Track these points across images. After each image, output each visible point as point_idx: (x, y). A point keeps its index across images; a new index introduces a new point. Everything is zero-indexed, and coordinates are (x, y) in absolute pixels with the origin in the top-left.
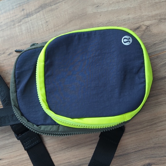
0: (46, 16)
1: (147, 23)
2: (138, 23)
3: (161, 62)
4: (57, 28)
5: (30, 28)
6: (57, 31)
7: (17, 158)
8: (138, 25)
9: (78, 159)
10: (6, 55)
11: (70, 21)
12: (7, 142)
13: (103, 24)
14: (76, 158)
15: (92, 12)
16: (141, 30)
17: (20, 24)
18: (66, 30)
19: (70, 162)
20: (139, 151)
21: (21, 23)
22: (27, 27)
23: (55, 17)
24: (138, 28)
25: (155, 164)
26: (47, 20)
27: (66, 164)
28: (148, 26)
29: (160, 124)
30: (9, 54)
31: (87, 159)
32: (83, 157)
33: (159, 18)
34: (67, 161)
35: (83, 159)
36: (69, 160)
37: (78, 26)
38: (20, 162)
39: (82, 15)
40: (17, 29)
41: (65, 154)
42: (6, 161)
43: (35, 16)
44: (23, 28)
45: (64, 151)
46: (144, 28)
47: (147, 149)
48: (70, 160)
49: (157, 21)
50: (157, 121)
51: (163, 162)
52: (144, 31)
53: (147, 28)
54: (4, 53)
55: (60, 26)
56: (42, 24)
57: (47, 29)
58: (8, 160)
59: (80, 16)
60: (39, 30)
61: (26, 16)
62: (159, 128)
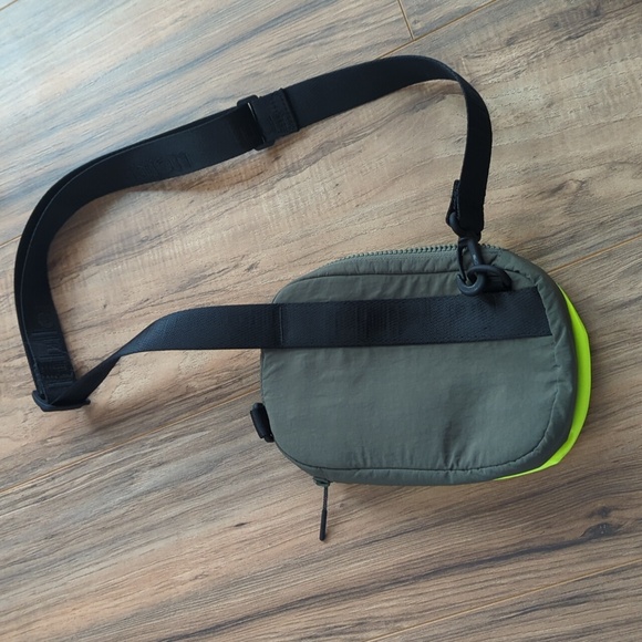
0: (333, 170)
1: (581, 174)
2: (559, 176)
4: (364, 198)
5: (297, 203)
6: (364, 205)
7: (284, 518)
8: (558, 181)
10: (240, 270)
11: (394, 181)
12: (257, 480)
14: (426, 508)
15: (446, 156)
16: (567, 191)
17: (270, 192)
18: (386, 202)
20: (579, 479)
21: (275, 190)
22: (290, 200)
23: (355, 172)
24: (560, 188)
25: (617, 509)
26: (338, 181)
28: (583, 183)
29: (625, 413)
30: (249, 269)
32: (446, 505)
33: (609, 161)
38: (292, 526)
39: (423, 163)
40: (264, 205)
42: (258, 526)
43: (306, 172)
44: (280, 202)
46: (574, 186)
47: (597, 474)
49: (604, 168)
50: (617, 408)
51: (636, 502)
52: (575, 194)
53: (580, 188)
54: (236, 266)
55: (369, 194)
56: (325, 192)
57: (339, 203)
58: (264, 525)
59: (418, 165)
60: (318, 205)
61: (284, 174)
62: (623, 424)
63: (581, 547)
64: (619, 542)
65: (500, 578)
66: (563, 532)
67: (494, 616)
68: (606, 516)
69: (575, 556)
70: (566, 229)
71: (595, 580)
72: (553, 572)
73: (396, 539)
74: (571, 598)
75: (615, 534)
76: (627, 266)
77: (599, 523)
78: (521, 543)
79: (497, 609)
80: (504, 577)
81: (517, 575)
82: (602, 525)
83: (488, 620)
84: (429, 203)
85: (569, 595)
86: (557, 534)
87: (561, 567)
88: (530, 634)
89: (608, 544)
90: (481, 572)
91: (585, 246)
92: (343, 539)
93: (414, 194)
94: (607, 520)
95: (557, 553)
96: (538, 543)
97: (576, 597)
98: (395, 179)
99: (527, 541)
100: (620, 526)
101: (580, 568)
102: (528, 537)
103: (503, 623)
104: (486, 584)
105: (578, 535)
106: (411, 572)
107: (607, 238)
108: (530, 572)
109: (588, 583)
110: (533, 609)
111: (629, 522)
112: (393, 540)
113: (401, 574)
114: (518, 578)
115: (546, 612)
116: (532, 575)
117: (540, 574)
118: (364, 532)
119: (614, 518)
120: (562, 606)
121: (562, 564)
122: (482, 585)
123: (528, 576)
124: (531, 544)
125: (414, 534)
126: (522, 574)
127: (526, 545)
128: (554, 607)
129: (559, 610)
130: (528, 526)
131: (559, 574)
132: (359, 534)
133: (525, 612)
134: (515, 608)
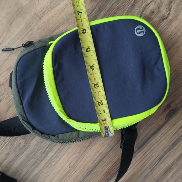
3: (124, 11)
6: (4, 42)
9: (106, 145)
11: (11, 25)
13: (47, 8)
14: (104, 146)
15: (27, 2)
18: (13, 36)
19: (101, 153)
25: (172, 102)
27: (98, 158)
31: (114, 140)
32: (110, 140)
34: (98, 155)
35: (110, 142)
36: (99, 153)
37: (22, 25)
39: (19, 10)
41: (92, 150)
45: (89, 148)
48: (101, 152)
51: (177, 96)
55: (3, 36)
59: (17, 12)
63: (167, 124)
64: (179, 113)
65: (145, 153)
66: (158, 123)
67: (151, 168)
68: (170, 107)
69: (167, 128)
70: (95, 8)
71: (178, 132)
72: (162, 139)
73: (99, 165)
74: (174, 143)
75: (176, 112)
76: (127, 10)
77: (168, 111)
78: (145, 136)
79: (150, 165)
80: (146, 152)
81: (150, 148)
82: (170, 111)
83: (149, 171)
84: (33, 26)
85: (172, 143)
86: (156, 125)
87: (164, 135)
88: (167, 165)
89: (176, 116)
90: (137, 156)
91: (107, 10)
92: (78, 179)
93: (23, 25)
94: (171, 108)
95: (160, 131)
96: (152, 132)
97: (175, 142)
98: (10, 23)
99: (148, 134)
100: (176, 108)
101: (171, 131)
102: (147, 132)
103: (155, 168)
104: (141, 159)
105: (164, 120)
106: (111, 173)
107: (113, 2)
108: (154, 144)
109: (176, 135)
110: (163, 156)
111: (179, 104)
112: (98, 166)
113: (108, 177)
114: (152, 149)
115: (168, 154)
116: (156, 145)
117: (158, 143)
118: (85, 171)
119: (173, 106)
120: (172, 148)
121: (164, 134)
122: (140, 160)
123: (155, 146)
124: (149, 134)
125: (105, 159)
126: (152, 147)
127: (148, 136)
128: (170, 150)
129: (172, 150)
130: (144, 129)
131: (165, 138)
132: (83, 173)
133: (160, 159)
134: (156, 160)
